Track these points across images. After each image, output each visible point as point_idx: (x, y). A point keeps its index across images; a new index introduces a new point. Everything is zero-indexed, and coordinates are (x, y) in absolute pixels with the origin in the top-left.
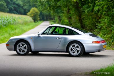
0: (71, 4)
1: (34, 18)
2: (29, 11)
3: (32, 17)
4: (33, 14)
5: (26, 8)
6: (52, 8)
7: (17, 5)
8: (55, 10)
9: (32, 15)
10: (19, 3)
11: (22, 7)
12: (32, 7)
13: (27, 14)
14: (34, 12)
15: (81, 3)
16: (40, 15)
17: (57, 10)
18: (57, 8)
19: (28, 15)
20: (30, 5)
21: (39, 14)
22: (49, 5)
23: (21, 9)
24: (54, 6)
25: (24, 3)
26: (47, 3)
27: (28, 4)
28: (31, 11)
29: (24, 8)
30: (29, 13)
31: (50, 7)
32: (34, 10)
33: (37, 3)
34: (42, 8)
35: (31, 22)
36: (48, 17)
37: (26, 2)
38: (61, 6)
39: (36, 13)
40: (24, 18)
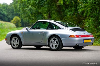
0: (54, 9)
1: (16, 25)
2: (12, 19)
3: (15, 24)
4: (16, 21)
5: (10, 17)
6: (34, 15)
7: (3, 14)
8: (36, 16)
9: (15, 23)
10: (4, 13)
11: (7, 16)
12: (15, 16)
13: (11, 21)
14: (16, 20)
15: (65, 7)
16: (21, 23)
17: (38, 17)
18: (37, 15)
19: (12, 23)
20: (13, 15)
21: (20, 21)
22: (31, 12)
23: (6, 18)
24: (35, 13)
25: (8, 13)
26: (29, 11)
27: (12, 14)
28: (14, 19)
29: (8, 17)
30: (12, 21)
31: (32, 14)
32: (16, 19)
33: (20, 12)
34: (24, 16)
35: (14, 27)
36: (27, 24)
37: (10, 12)
38: (42, 13)
39: (18, 21)
40: (9, 24)
